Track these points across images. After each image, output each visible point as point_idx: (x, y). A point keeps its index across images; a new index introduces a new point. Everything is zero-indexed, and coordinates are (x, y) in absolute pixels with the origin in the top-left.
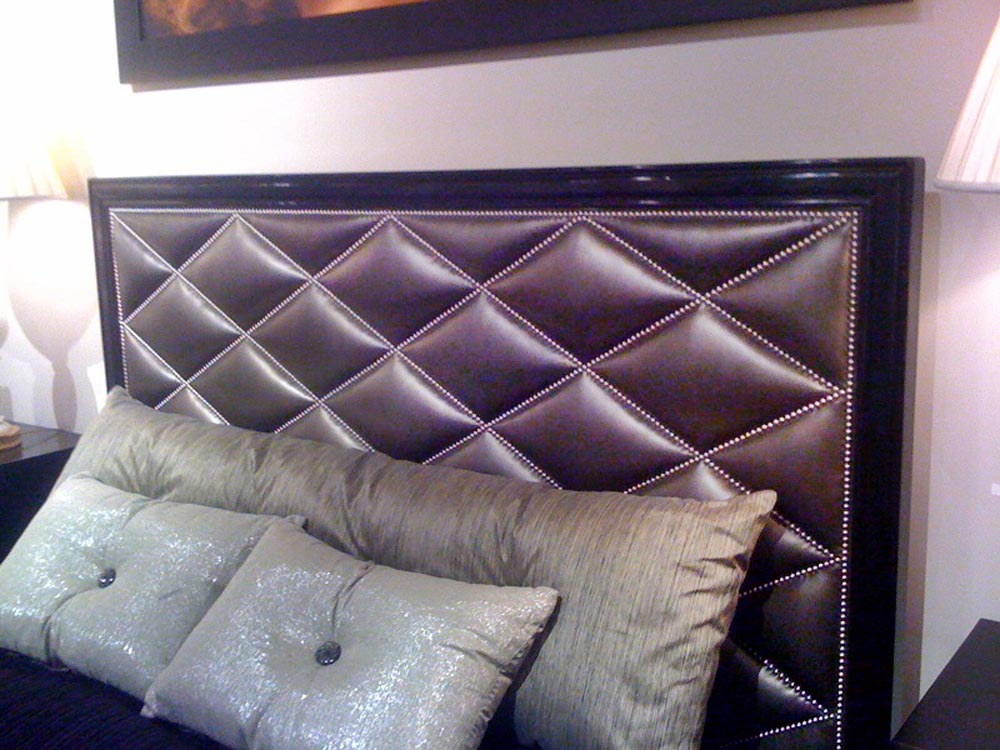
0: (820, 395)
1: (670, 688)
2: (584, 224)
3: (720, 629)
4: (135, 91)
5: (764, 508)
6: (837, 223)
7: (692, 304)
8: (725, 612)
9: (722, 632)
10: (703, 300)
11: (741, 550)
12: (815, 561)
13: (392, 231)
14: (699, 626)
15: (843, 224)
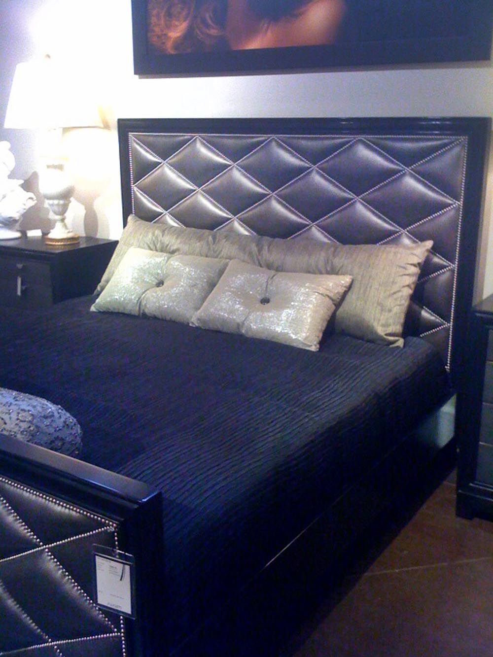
0: (450, 205)
1: (394, 307)
2: (360, 141)
3: (411, 288)
4: (140, 78)
5: (428, 246)
6: (460, 141)
7: (404, 172)
8: (413, 283)
9: (412, 289)
10: (408, 170)
11: (420, 261)
12: (445, 267)
13: (274, 144)
14: (404, 287)
15: (462, 141)
